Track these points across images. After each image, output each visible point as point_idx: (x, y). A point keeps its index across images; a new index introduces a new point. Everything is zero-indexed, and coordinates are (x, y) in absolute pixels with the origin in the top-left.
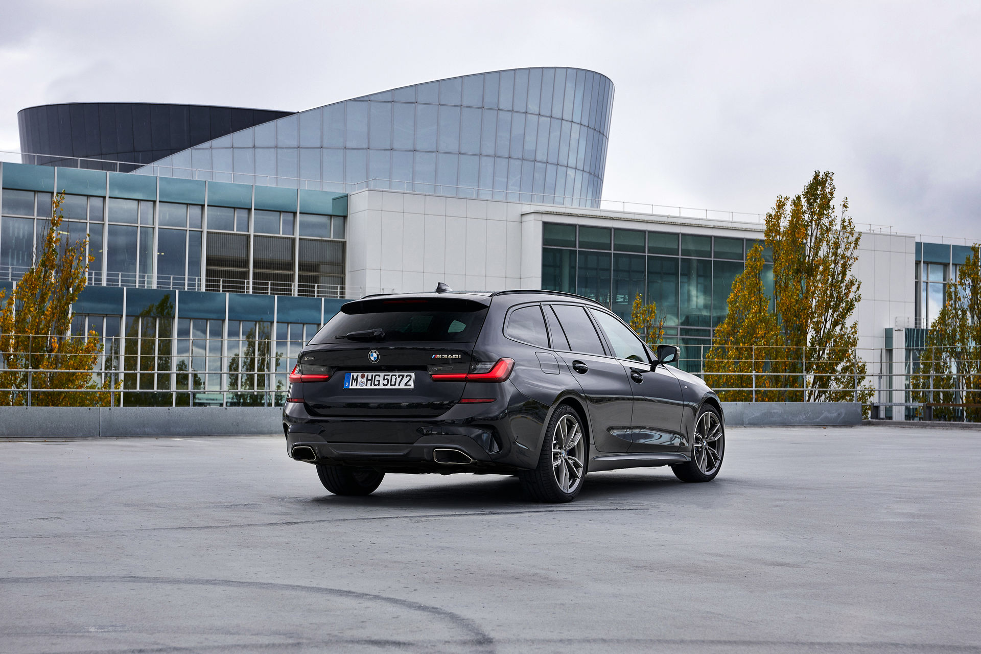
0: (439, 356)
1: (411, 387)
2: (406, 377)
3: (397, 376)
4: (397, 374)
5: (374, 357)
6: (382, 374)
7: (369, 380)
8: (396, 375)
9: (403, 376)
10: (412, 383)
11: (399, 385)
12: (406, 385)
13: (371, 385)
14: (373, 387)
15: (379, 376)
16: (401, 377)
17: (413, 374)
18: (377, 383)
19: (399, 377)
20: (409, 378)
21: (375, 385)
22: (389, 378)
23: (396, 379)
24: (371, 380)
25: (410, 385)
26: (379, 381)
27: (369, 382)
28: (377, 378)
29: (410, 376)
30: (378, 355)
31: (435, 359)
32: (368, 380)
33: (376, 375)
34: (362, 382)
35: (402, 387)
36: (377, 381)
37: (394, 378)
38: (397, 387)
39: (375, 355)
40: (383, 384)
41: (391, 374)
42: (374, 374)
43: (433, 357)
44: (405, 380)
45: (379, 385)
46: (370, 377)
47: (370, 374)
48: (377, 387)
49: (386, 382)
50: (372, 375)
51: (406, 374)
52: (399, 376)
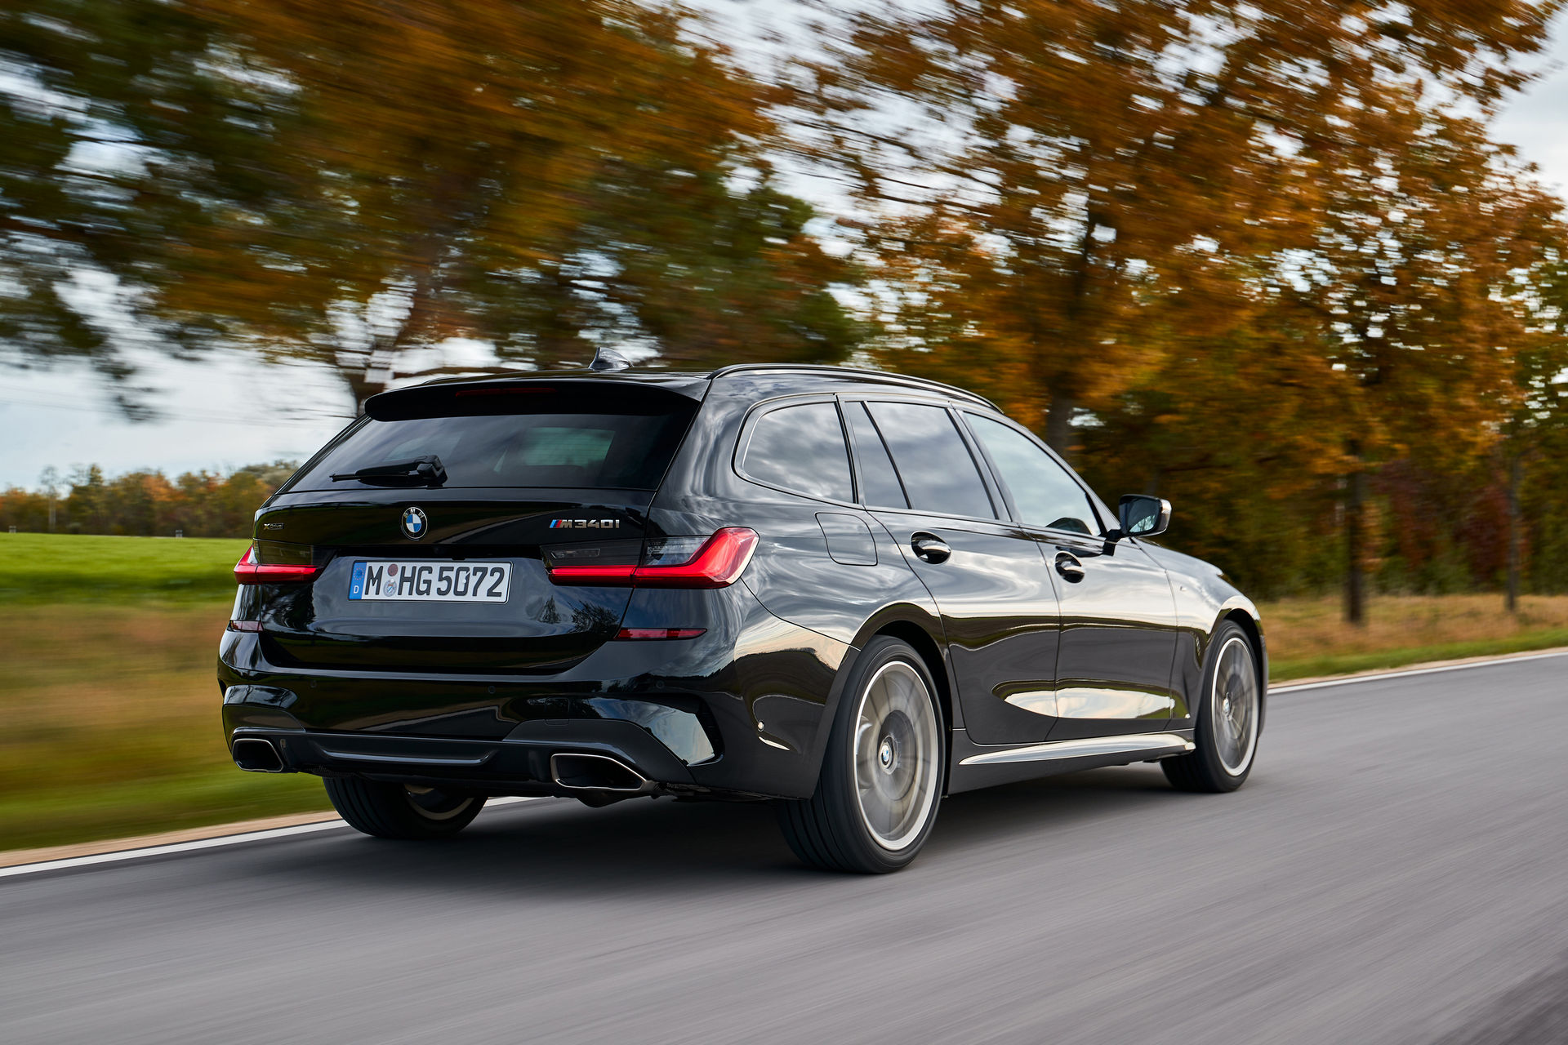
0: (566, 523)
1: (503, 599)
2: (492, 575)
3: (471, 571)
4: (472, 566)
5: (415, 525)
6: (436, 566)
7: (407, 580)
8: (467, 569)
9: (484, 570)
10: (503, 588)
11: (475, 594)
12: (490, 593)
13: (410, 593)
14: (415, 597)
15: (430, 570)
16: (479, 574)
17: (506, 567)
18: (423, 587)
19: (475, 574)
20: (497, 575)
21: (419, 593)
22: (452, 575)
23: (467, 578)
24: (411, 580)
25: (499, 594)
26: (428, 582)
27: (406, 585)
28: (425, 575)
29: (501, 571)
30: (422, 519)
31: (557, 530)
32: (403, 579)
33: (422, 569)
34: (392, 585)
35: (482, 596)
36: (425, 582)
37: (463, 574)
38: (469, 597)
39: (416, 519)
40: (439, 589)
41: (456, 565)
42: (419, 565)
43: (551, 527)
44: (489, 581)
45: (428, 592)
46: (408, 574)
47: (409, 566)
48: (424, 597)
49: (444, 585)
50: (414, 568)
51: (490, 566)
52: (476, 570)
